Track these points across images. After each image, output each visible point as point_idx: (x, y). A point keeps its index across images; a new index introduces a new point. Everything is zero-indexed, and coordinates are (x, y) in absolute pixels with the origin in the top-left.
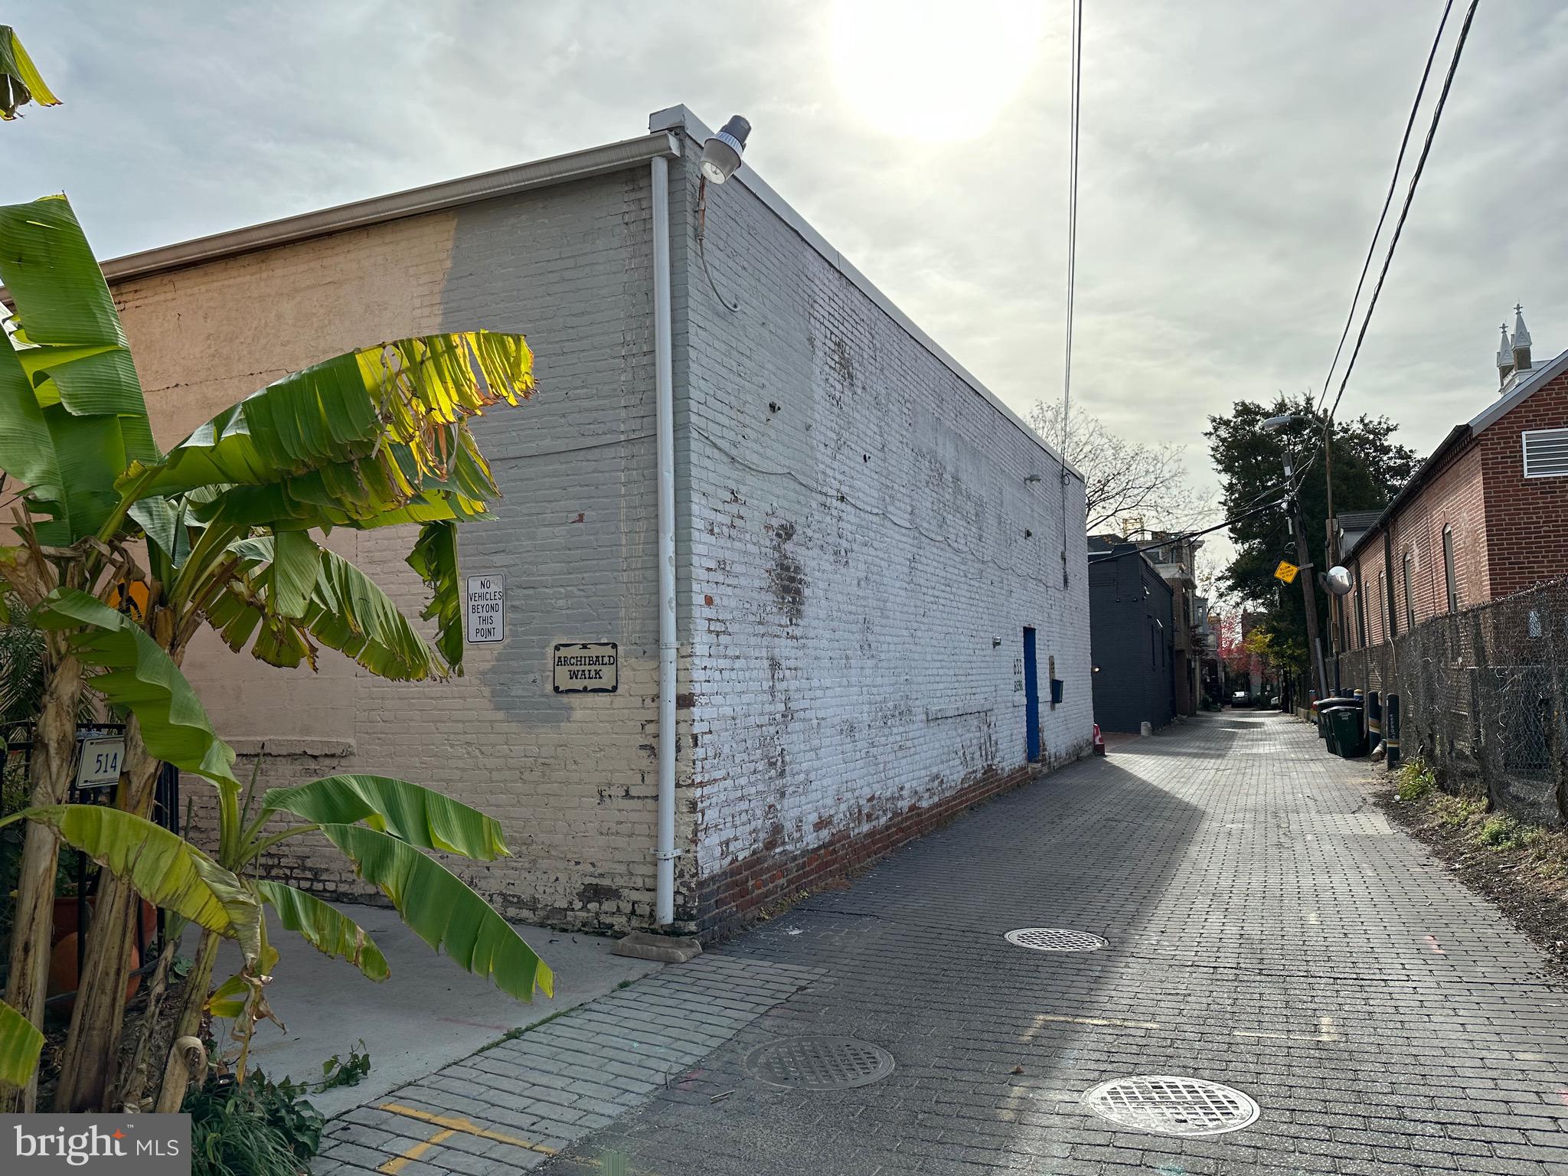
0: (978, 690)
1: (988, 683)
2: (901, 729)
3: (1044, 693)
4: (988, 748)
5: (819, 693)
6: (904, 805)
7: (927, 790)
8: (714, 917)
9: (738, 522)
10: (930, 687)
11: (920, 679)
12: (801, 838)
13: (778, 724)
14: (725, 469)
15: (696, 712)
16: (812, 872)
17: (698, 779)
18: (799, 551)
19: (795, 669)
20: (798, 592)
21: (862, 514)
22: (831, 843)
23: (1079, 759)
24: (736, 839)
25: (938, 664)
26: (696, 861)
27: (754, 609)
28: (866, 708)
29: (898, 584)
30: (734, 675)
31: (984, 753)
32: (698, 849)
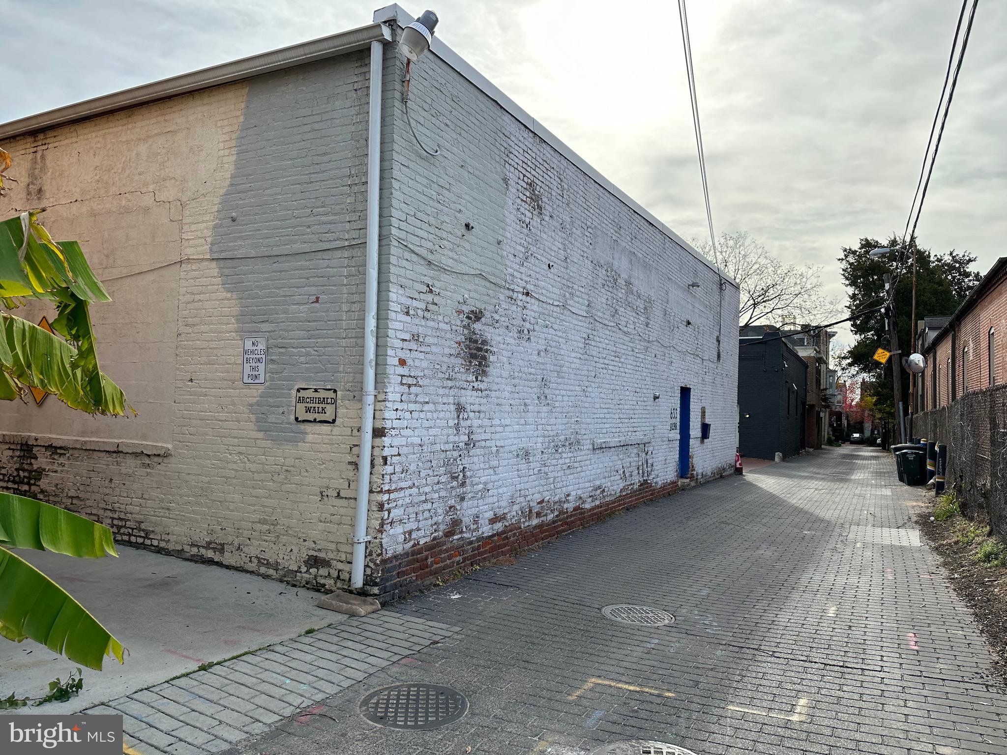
0: (639, 429)
1: (648, 424)
2: (570, 455)
3: (695, 431)
4: (645, 467)
5: (499, 429)
6: (570, 506)
7: (590, 496)
8: (395, 584)
9: (431, 307)
10: (598, 426)
11: (589, 421)
12: (477, 529)
13: (461, 450)
14: (423, 269)
15: (386, 441)
16: (485, 552)
17: (386, 488)
18: (486, 329)
19: (479, 412)
20: (484, 358)
21: (544, 305)
22: (503, 532)
23: (722, 477)
24: (418, 529)
25: (606, 411)
26: (381, 545)
27: (444, 369)
28: (540, 440)
29: (573, 355)
30: (422, 415)
31: (641, 472)
32: (383, 536)
